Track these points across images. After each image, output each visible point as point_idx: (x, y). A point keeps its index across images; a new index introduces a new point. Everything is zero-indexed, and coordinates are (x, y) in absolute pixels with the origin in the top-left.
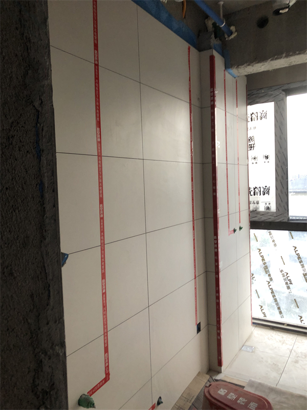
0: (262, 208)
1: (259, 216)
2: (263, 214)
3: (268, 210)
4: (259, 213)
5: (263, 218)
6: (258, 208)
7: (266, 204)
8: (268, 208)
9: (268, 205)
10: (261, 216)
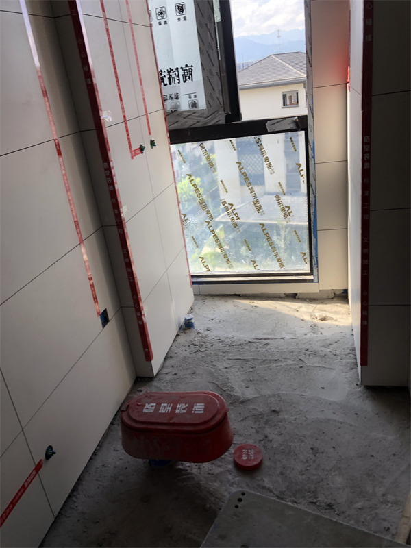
0: (184, 105)
1: (182, 120)
2: (187, 115)
3: (194, 108)
4: (181, 114)
5: (189, 123)
6: (179, 106)
7: (190, 97)
8: (194, 104)
9: (193, 98)
10: (185, 120)
